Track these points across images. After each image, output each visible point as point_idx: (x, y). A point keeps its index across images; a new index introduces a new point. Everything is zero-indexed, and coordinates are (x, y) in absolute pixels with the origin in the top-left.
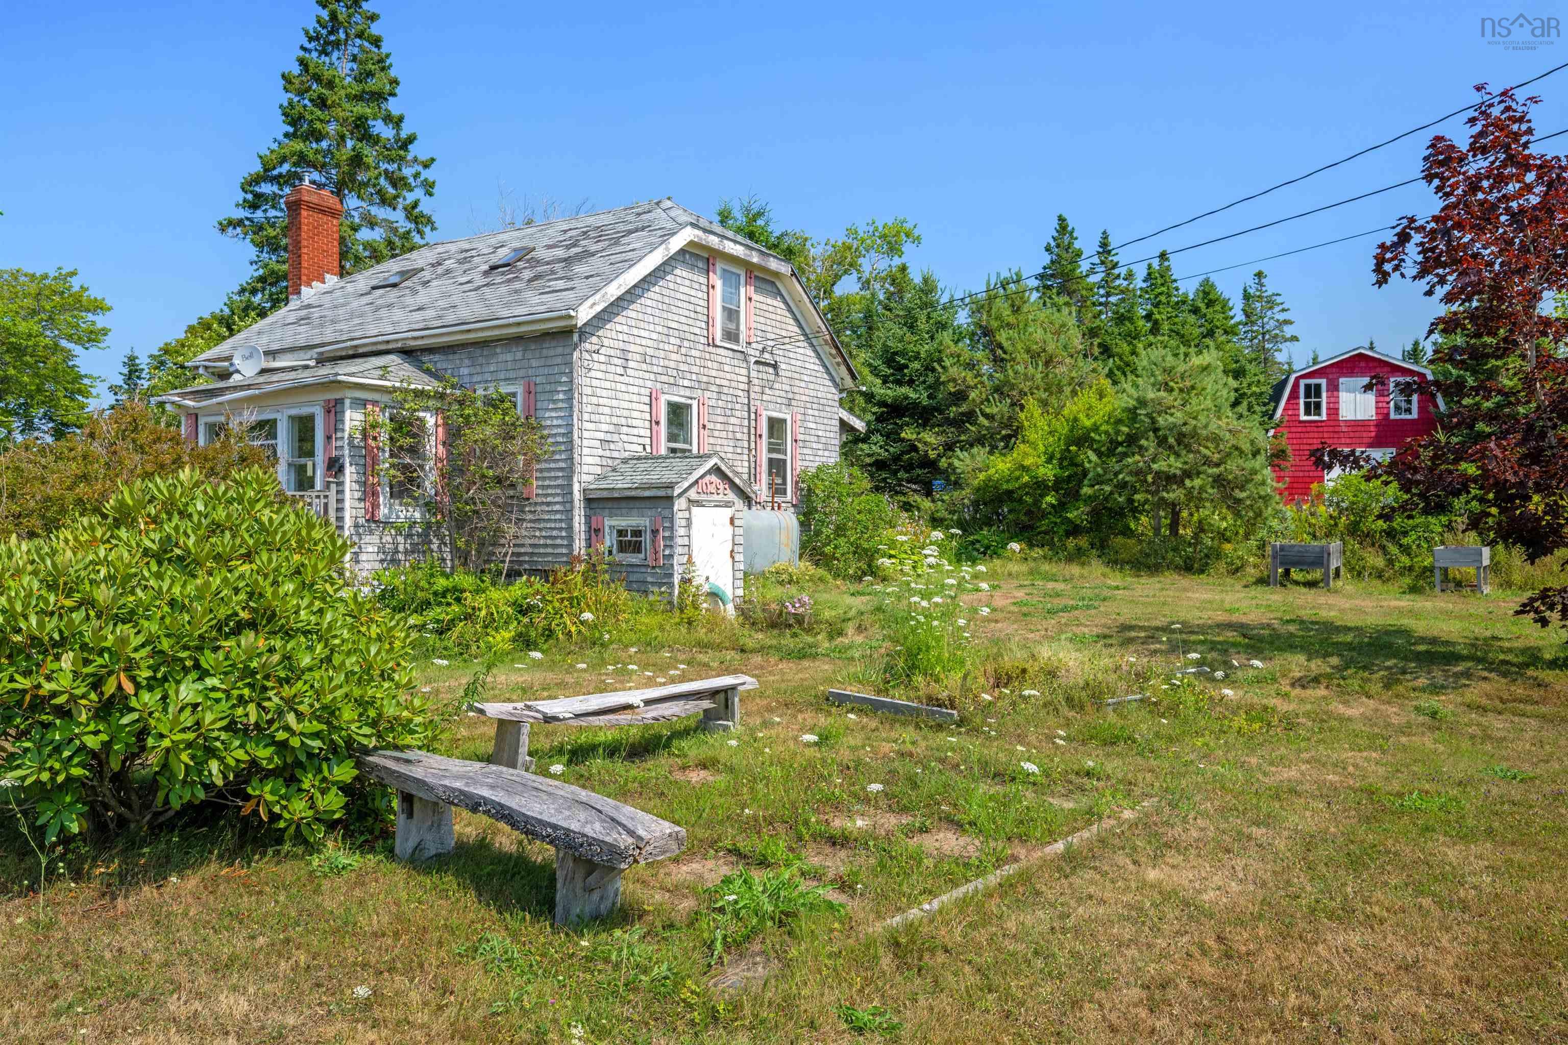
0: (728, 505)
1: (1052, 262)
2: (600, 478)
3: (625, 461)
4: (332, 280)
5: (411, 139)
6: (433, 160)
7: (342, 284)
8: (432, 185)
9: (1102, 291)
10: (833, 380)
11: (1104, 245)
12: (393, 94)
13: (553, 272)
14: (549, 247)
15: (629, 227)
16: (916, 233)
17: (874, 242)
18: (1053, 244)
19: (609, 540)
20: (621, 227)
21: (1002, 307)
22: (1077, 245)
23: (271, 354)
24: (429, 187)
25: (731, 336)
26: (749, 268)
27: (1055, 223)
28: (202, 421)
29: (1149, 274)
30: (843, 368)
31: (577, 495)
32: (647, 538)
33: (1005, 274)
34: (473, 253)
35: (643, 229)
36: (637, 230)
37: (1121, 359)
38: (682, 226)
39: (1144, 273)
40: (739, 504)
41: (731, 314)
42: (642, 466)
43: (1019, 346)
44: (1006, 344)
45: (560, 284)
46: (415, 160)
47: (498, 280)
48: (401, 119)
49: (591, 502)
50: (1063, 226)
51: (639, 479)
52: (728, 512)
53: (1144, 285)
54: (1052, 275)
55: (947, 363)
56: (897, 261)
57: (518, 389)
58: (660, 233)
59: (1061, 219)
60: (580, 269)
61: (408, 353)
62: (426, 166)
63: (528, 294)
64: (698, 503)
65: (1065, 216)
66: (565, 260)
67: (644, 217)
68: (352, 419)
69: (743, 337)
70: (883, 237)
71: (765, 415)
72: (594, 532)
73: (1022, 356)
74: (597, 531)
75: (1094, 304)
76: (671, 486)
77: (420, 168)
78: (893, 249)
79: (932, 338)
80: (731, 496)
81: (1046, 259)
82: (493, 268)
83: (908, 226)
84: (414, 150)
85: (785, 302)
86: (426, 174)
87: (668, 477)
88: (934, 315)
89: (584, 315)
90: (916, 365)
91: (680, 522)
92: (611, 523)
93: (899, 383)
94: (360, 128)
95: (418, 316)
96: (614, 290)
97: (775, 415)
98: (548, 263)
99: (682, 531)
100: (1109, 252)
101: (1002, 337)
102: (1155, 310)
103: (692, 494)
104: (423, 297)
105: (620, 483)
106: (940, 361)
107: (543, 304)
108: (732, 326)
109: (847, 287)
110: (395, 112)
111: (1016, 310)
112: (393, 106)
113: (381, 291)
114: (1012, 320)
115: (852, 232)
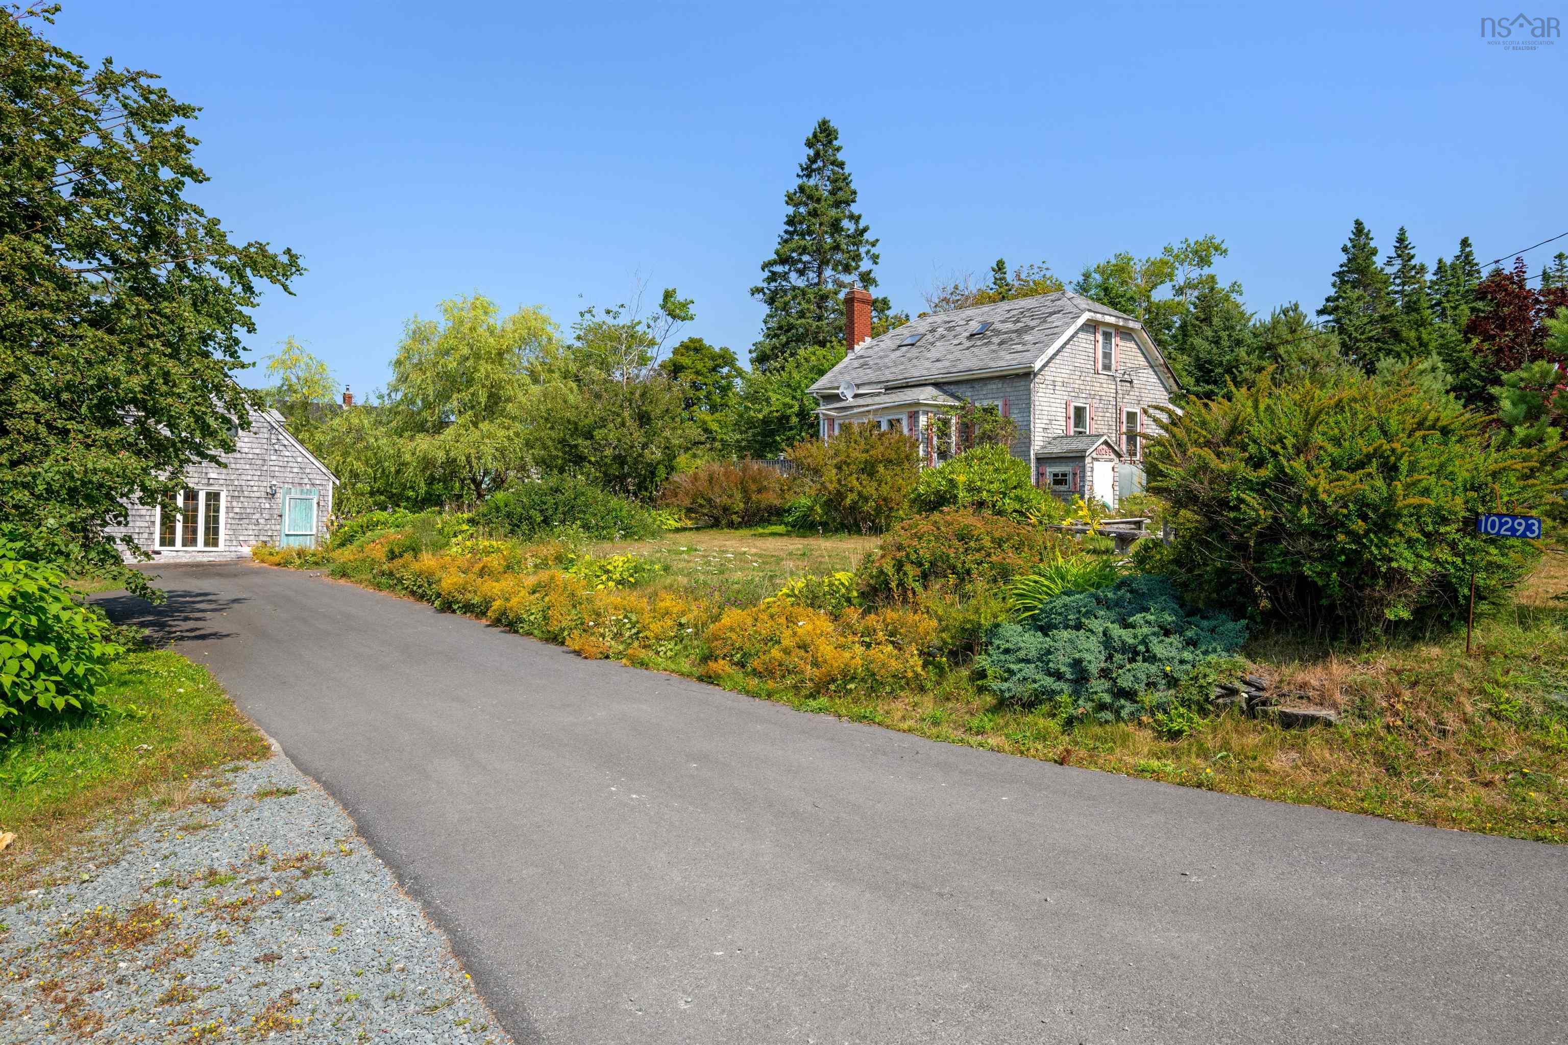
0: (1111, 460)
1: (1349, 260)
2: (1044, 447)
3: (1055, 438)
4: (868, 340)
5: (865, 230)
6: (877, 240)
7: (875, 343)
8: (877, 257)
9: (1398, 281)
10: (1165, 387)
11: (1401, 240)
12: (853, 201)
13: (1012, 340)
14: (1003, 322)
15: (1050, 310)
16: (1223, 247)
17: (1187, 256)
18: (1349, 245)
19: (1049, 479)
20: (1044, 310)
21: (1284, 332)
22: (1372, 244)
23: (858, 386)
24: (875, 259)
25: (1107, 367)
26: (1116, 327)
27: (1352, 227)
28: (837, 423)
29: (1439, 268)
30: (1172, 380)
31: (1032, 457)
32: (1070, 478)
33: (1286, 305)
34: (953, 324)
35: (1059, 312)
36: (1055, 313)
37: (1408, 344)
38: (1083, 311)
39: (1435, 267)
40: (1117, 460)
41: (1107, 355)
42: (1065, 441)
43: (1294, 356)
44: (1285, 356)
45: (1019, 348)
46: (867, 241)
47: (979, 343)
48: (859, 217)
49: (1040, 460)
50: (1359, 228)
51: (1065, 448)
52: (1111, 464)
53: (1434, 278)
54: (1348, 272)
55: (1242, 368)
56: (1206, 271)
57: (999, 403)
58: (1071, 316)
59: (1358, 224)
60: (1027, 337)
61: (936, 385)
62: (873, 245)
63: (1002, 353)
64: (1097, 460)
65: (1361, 220)
66: (1016, 331)
67: (1058, 303)
68: (923, 420)
69: (1113, 367)
70: (1196, 252)
71: (1125, 410)
72: (1040, 475)
73: (1294, 362)
74: (1042, 474)
75: (1388, 294)
76: (1085, 451)
77: (869, 247)
78: (1204, 261)
79: (1232, 351)
80: (1113, 456)
81: (1344, 258)
82: (972, 335)
83: (1217, 241)
84: (866, 236)
85: (1137, 344)
86: (874, 251)
87: (1081, 446)
88: (1233, 334)
89: (1037, 365)
90: (1220, 370)
91: (1088, 469)
92: (1050, 470)
93: (1208, 383)
94: (836, 227)
95: (939, 365)
96: (1051, 351)
97: (1130, 410)
98: (1006, 333)
99: (1089, 474)
100: (1406, 247)
101: (1281, 350)
102: (1444, 300)
103: (1094, 455)
104: (934, 353)
105: (1056, 450)
106: (1237, 367)
107: (1014, 359)
108: (1107, 361)
109: (1163, 294)
110: (856, 213)
111: (1293, 331)
112: (855, 209)
113: (904, 349)
114: (1290, 337)
115: (1168, 250)
